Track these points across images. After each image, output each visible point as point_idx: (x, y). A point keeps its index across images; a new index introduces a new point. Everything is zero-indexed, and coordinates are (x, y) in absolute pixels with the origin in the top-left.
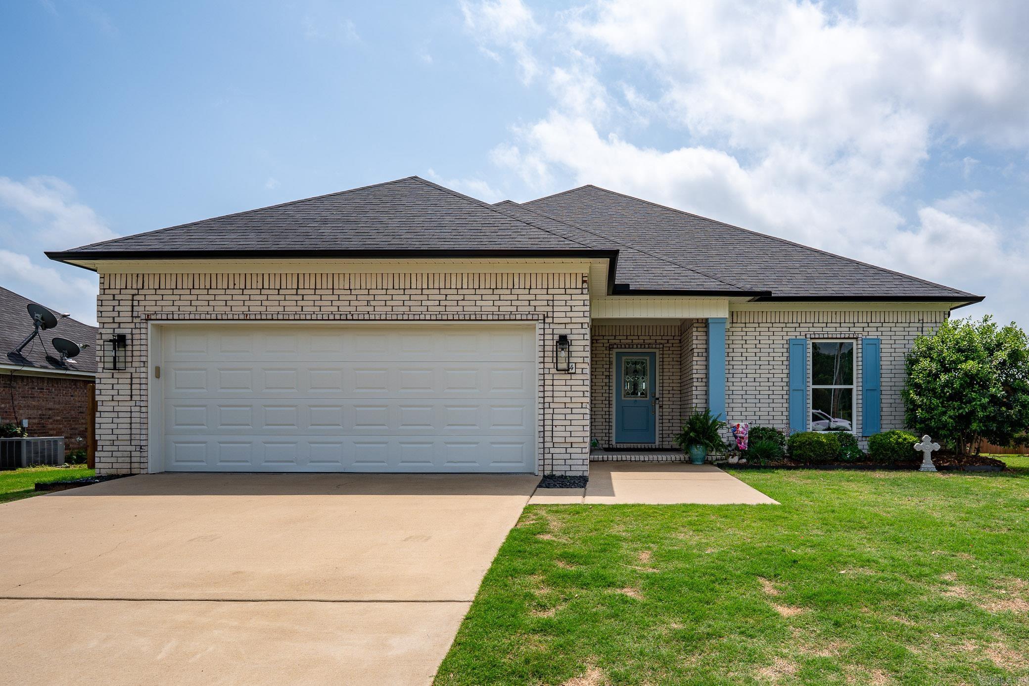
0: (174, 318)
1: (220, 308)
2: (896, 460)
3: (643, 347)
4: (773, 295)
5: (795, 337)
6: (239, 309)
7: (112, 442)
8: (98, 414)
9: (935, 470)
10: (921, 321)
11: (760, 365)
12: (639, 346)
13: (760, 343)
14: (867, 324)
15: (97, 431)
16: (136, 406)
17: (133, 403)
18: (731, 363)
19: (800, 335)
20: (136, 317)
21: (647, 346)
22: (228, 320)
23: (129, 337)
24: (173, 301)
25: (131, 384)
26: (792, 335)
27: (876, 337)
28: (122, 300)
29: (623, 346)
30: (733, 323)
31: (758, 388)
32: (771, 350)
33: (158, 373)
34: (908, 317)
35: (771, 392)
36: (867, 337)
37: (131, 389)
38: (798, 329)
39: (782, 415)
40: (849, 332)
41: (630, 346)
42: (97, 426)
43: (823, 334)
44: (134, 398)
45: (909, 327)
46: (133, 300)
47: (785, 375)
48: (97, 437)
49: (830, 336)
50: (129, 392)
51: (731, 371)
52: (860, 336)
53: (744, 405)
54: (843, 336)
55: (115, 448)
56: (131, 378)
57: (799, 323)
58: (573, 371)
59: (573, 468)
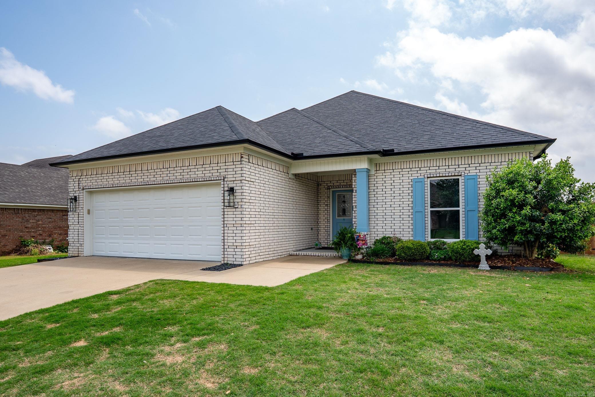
2: (464, 261)
3: (346, 187)
4: (395, 152)
5: (417, 177)
7: (73, 242)
8: (69, 230)
9: (489, 269)
10: (511, 160)
11: (394, 196)
12: (344, 187)
13: (394, 182)
14: (468, 165)
15: (69, 237)
16: (80, 227)
17: (79, 225)
18: (376, 196)
19: (421, 176)
20: (80, 188)
21: (348, 186)
23: (78, 197)
24: (91, 180)
25: (78, 217)
26: (415, 176)
27: (475, 174)
28: (76, 181)
29: (335, 187)
30: (377, 171)
31: (393, 211)
32: (401, 186)
33: (89, 212)
34: (500, 158)
35: (401, 214)
36: (468, 174)
37: (78, 219)
38: (419, 172)
39: (409, 228)
40: (455, 172)
41: (339, 186)
43: (436, 174)
44: (80, 223)
45: (501, 165)
46: (79, 181)
47: (411, 202)
48: (69, 240)
49: (441, 175)
50: (78, 221)
51: (376, 201)
52: (463, 174)
53: (384, 222)
54: (450, 174)
55: (74, 245)
56: (78, 215)
57: (420, 168)
58: (237, 206)
59: (237, 260)
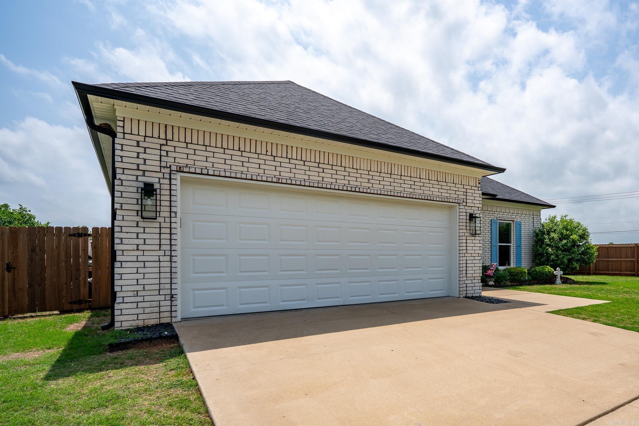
0: (209, 174)
1: (254, 170)
6: (271, 173)
7: (136, 293)
8: (117, 265)
10: (533, 215)
14: (517, 214)
15: (116, 282)
16: (165, 255)
17: (162, 253)
19: (495, 218)
20: (164, 167)
22: (262, 181)
23: (156, 186)
24: (207, 157)
25: (160, 234)
27: (519, 221)
28: (149, 148)
34: (529, 212)
37: (160, 239)
38: (494, 215)
42: (116, 277)
43: (503, 218)
44: (163, 247)
45: (530, 217)
46: (161, 150)
48: (117, 289)
50: (157, 242)
52: (515, 220)
54: (509, 219)
55: (141, 299)
56: (160, 228)
57: (494, 212)
58: (476, 235)
59: (476, 291)
